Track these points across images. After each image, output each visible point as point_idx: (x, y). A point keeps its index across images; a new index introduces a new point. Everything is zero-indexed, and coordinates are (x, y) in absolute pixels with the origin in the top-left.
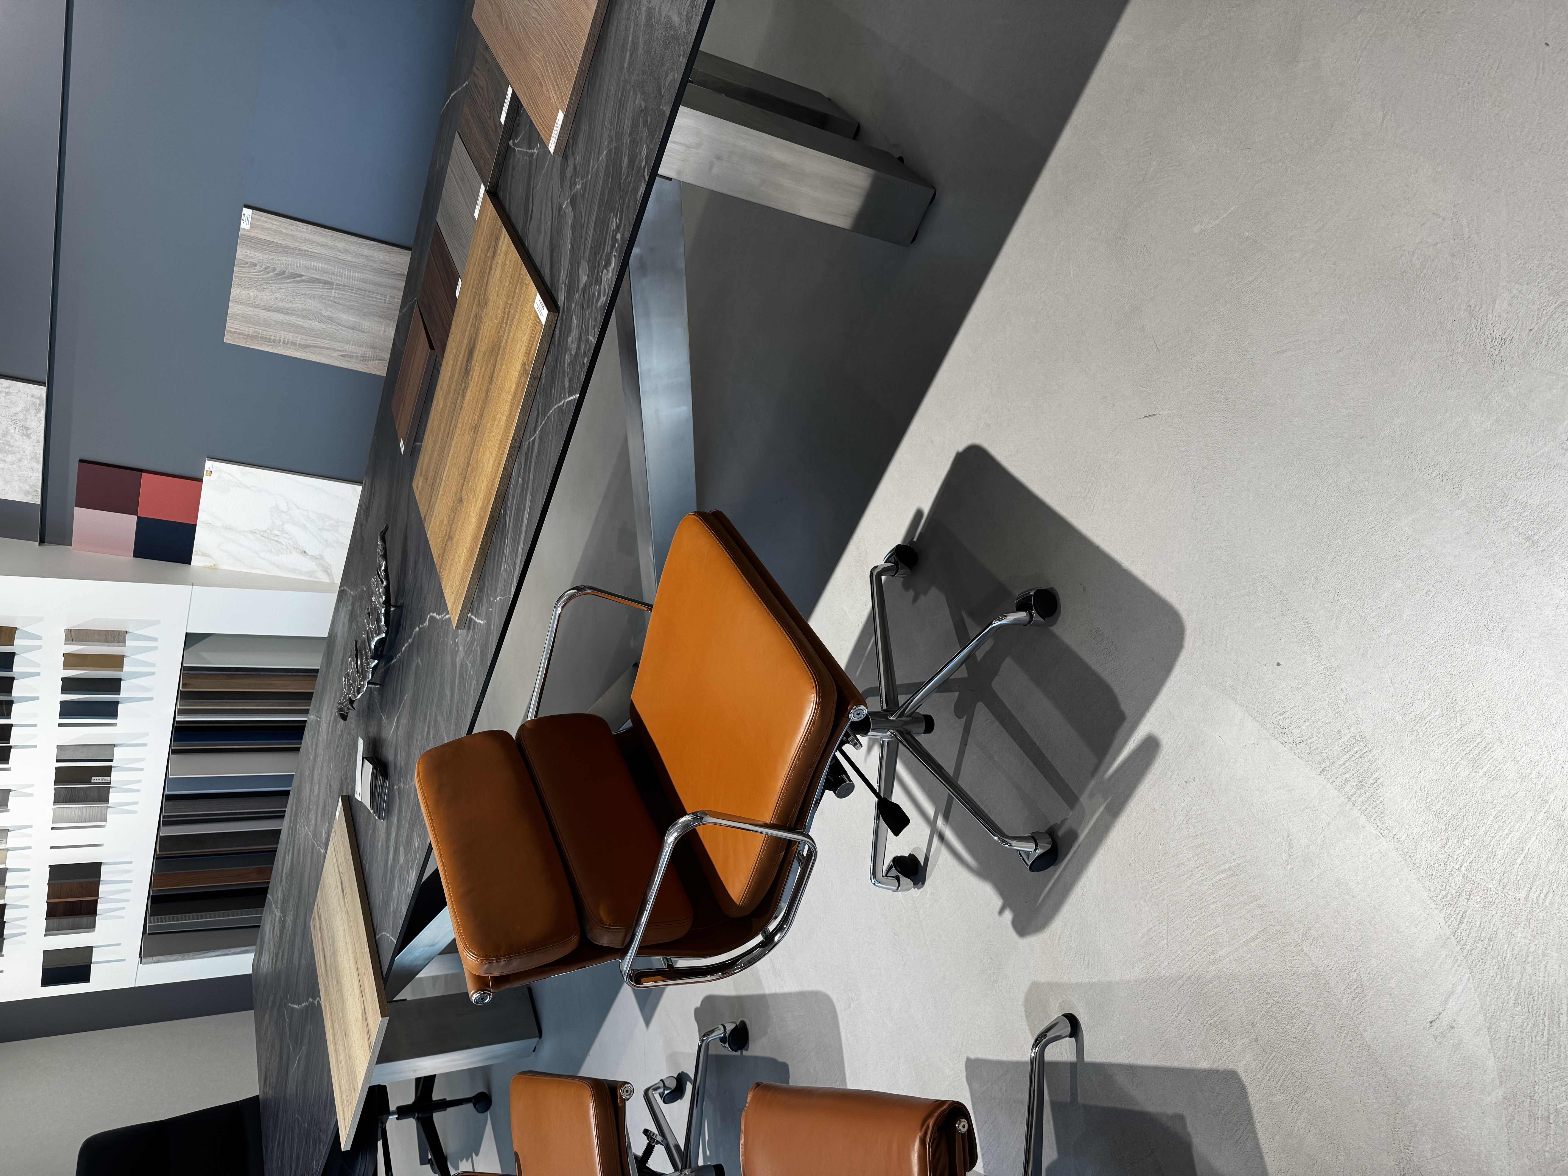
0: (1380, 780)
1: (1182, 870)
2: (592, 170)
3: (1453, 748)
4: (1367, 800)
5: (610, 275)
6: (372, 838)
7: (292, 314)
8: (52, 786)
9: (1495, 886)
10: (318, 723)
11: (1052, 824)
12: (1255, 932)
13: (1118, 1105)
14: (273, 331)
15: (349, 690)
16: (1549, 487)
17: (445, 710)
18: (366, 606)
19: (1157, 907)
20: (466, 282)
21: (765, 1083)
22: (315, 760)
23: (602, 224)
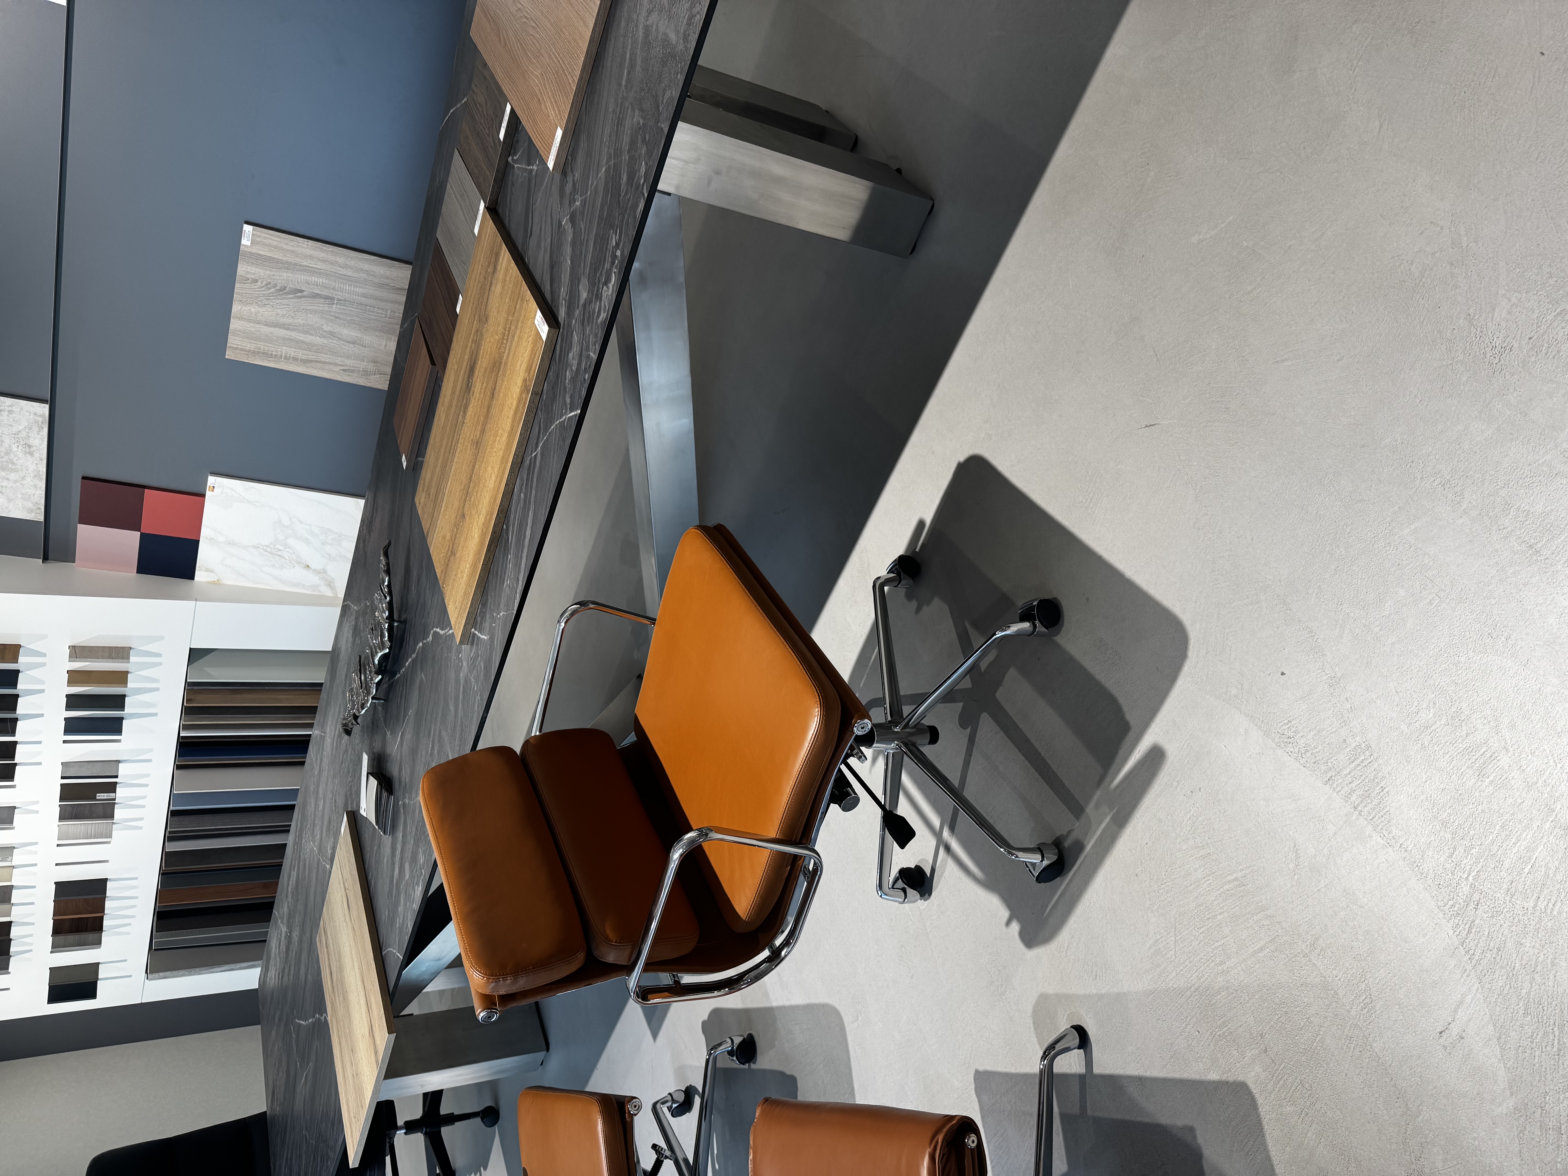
0: (1386, 790)
1: (1188, 881)
2: (591, 187)
3: (1458, 757)
4: (1374, 809)
5: (611, 291)
6: (378, 854)
7: (294, 330)
8: (57, 802)
9: (1503, 895)
10: (323, 738)
11: (1058, 835)
12: (1263, 943)
13: (1127, 1117)
14: (274, 346)
15: (353, 706)
16: (1551, 496)
17: (449, 726)
18: (369, 621)
19: (1164, 917)
20: (466, 297)
21: (773, 1098)
22: (319, 775)
23: (602, 241)
